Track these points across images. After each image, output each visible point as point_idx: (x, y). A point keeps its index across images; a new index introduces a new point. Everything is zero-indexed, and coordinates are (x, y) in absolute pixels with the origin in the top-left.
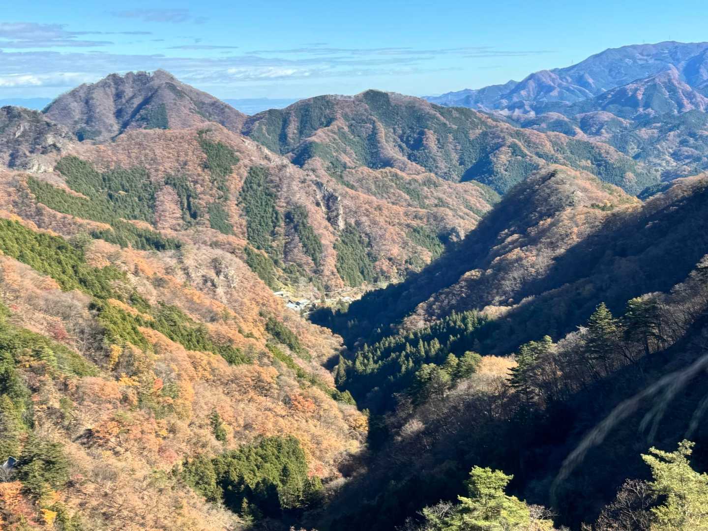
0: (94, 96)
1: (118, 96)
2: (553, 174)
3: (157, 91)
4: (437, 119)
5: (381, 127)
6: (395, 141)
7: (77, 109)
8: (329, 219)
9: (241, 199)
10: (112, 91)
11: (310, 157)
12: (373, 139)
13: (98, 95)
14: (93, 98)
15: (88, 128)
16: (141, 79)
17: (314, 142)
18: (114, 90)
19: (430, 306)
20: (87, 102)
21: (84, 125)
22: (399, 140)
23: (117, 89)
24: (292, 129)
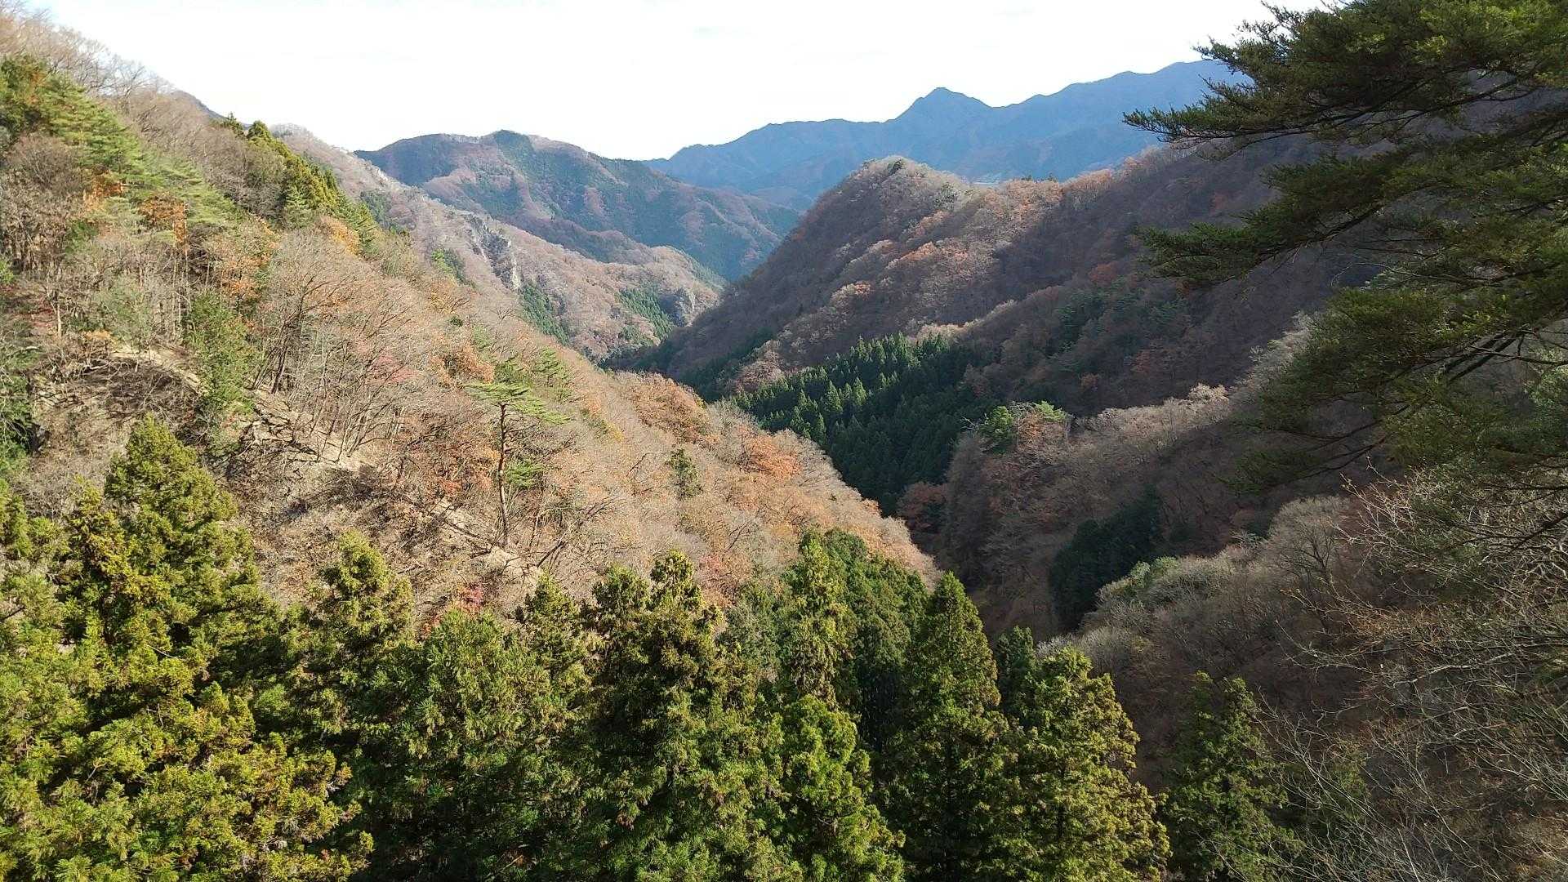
2: (895, 168)
4: (601, 172)
5: (522, 179)
6: (544, 199)
8: (498, 273)
12: (513, 196)
19: (786, 344)
22: (549, 199)
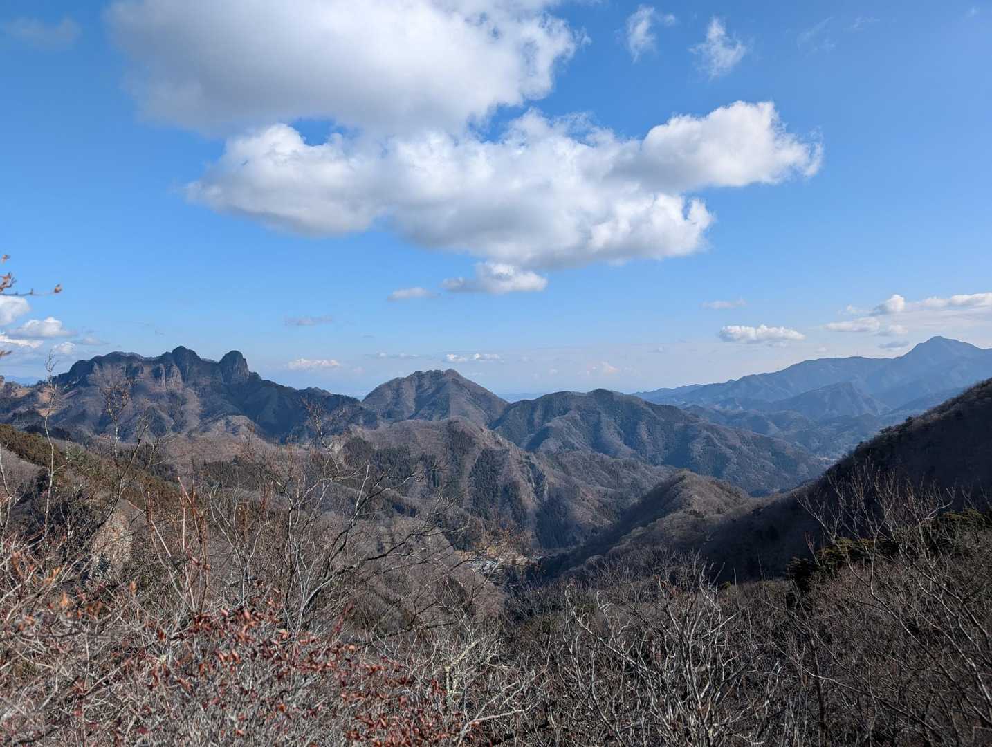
0: (403, 387)
1: (419, 387)
2: (682, 479)
3: (445, 384)
4: (649, 413)
5: (604, 417)
6: (615, 428)
7: (389, 395)
8: (536, 493)
9: (472, 473)
10: (415, 384)
11: (547, 438)
12: (597, 427)
13: (405, 385)
14: (402, 388)
15: (396, 409)
16: (436, 375)
17: (551, 427)
18: (417, 382)
20: (397, 390)
21: (393, 407)
22: (618, 428)
23: (419, 382)
24: (537, 416)
